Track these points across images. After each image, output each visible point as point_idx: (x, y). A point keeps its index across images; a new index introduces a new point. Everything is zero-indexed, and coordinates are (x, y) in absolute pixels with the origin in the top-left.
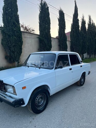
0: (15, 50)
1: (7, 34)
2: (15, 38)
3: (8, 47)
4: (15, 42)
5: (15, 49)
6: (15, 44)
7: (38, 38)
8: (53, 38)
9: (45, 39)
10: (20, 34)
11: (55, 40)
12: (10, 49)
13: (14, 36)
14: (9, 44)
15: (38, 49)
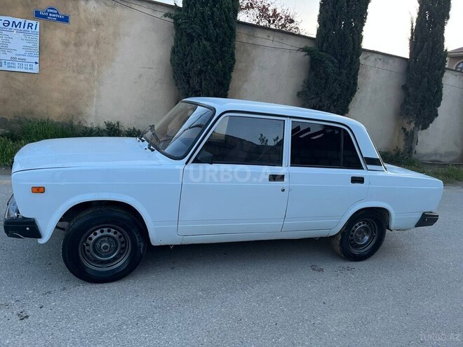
0: (201, 86)
1: (185, 32)
2: (205, 47)
3: (185, 74)
4: (204, 59)
5: (201, 82)
6: (204, 66)
7: (304, 50)
8: (380, 57)
9: (329, 56)
10: (225, 34)
11: (387, 63)
12: (188, 82)
13: (205, 38)
14: (186, 65)
15: (299, 94)
